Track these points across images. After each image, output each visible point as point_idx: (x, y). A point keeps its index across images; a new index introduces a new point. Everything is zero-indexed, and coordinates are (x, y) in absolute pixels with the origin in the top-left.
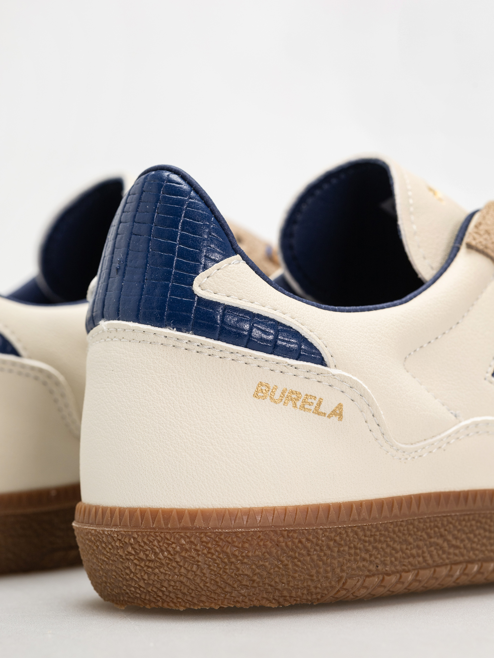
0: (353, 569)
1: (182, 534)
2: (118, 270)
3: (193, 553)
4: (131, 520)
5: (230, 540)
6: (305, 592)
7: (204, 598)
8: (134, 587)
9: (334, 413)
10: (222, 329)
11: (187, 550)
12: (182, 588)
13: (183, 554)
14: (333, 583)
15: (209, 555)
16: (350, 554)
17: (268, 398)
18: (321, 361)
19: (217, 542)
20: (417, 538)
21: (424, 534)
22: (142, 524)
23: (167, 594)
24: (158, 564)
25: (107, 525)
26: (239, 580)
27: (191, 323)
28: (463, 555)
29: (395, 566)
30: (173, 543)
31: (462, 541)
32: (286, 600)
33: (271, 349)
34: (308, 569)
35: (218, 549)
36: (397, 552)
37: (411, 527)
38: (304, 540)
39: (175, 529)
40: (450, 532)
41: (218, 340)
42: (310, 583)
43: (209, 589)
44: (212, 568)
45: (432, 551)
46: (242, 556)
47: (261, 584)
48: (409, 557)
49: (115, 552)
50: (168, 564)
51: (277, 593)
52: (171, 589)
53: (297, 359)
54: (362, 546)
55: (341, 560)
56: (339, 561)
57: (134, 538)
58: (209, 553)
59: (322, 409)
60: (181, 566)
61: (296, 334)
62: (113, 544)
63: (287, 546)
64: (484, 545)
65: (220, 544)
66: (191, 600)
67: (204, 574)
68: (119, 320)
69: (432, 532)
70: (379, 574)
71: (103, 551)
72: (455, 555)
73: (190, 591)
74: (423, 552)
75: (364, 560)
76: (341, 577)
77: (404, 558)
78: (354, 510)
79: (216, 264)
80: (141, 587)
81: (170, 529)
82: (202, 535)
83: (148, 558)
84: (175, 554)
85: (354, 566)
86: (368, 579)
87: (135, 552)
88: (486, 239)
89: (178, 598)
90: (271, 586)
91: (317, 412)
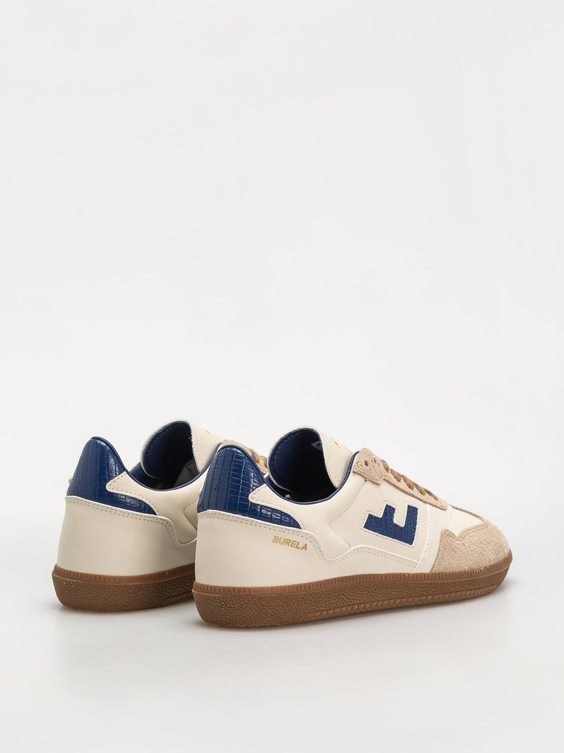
0: (310, 610)
1: (245, 597)
2: (215, 489)
3: (250, 605)
4: (224, 592)
5: (264, 599)
6: (292, 619)
7: (253, 622)
8: (224, 618)
9: (303, 548)
10: (260, 515)
11: (247, 604)
12: (244, 618)
13: (246, 605)
14: (302, 615)
15: (256, 606)
16: (309, 604)
17: (278, 542)
18: (298, 527)
19: (259, 600)
20: (334, 596)
21: (337, 594)
22: (229, 593)
23: (238, 621)
24: (235, 609)
25: (213, 593)
26: (267, 615)
27: (248, 513)
28: (351, 602)
29: (326, 607)
30: (242, 601)
31: (351, 596)
32: (284, 622)
33: (280, 523)
34: (293, 610)
35: (259, 603)
36: (326, 602)
37: (332, 592)
38: (292, 599)
39: (243, 595)
40: (347, 593)
41: (259, 519)
42: (294, 615)
43: (255, 619)
44: (257, 610)
45: (340, 601)
46: (269, 606)
47: (275, 617)
48: (331, 604)
49: (217, 604)
50: (239, 609)
51: (281, 620)
52: (240, 619)
53: (289, 527)
54: (313, 600)
55: (305, 606)
56: (305, 607)
57: (225, 599)
58: (256, 605)
59: (299, 546)
60: (244, 610)
61: (289, 516)
62: (216, 601)
63: (285, 601)
64: (360, 597)
65: (260, 601)
66: (248, 623)
67: (254, 613)
68: (216, 510)
69: (340, 593)
70: (319, 611)
71: (210, 603)
72: (349, 602)
73: (248, 620)
74: (336, 602)
75: (314, 605)
76: (306, 613)
77: (329, 604)
78: (311, 586)
79: (257, 489)
80: (227, 618)
81: (241, 595)
82: (253, 598)
83: (231, 607)
84: (242, 605)
85: (310, 608)
86: (315, 613)
87: (226, 604)
88: (361, 469)
89: (242, 622)
90: (279, 617)
91: (297, 547)
